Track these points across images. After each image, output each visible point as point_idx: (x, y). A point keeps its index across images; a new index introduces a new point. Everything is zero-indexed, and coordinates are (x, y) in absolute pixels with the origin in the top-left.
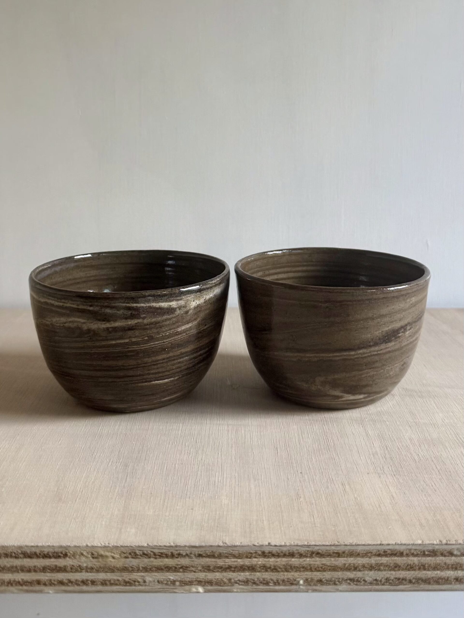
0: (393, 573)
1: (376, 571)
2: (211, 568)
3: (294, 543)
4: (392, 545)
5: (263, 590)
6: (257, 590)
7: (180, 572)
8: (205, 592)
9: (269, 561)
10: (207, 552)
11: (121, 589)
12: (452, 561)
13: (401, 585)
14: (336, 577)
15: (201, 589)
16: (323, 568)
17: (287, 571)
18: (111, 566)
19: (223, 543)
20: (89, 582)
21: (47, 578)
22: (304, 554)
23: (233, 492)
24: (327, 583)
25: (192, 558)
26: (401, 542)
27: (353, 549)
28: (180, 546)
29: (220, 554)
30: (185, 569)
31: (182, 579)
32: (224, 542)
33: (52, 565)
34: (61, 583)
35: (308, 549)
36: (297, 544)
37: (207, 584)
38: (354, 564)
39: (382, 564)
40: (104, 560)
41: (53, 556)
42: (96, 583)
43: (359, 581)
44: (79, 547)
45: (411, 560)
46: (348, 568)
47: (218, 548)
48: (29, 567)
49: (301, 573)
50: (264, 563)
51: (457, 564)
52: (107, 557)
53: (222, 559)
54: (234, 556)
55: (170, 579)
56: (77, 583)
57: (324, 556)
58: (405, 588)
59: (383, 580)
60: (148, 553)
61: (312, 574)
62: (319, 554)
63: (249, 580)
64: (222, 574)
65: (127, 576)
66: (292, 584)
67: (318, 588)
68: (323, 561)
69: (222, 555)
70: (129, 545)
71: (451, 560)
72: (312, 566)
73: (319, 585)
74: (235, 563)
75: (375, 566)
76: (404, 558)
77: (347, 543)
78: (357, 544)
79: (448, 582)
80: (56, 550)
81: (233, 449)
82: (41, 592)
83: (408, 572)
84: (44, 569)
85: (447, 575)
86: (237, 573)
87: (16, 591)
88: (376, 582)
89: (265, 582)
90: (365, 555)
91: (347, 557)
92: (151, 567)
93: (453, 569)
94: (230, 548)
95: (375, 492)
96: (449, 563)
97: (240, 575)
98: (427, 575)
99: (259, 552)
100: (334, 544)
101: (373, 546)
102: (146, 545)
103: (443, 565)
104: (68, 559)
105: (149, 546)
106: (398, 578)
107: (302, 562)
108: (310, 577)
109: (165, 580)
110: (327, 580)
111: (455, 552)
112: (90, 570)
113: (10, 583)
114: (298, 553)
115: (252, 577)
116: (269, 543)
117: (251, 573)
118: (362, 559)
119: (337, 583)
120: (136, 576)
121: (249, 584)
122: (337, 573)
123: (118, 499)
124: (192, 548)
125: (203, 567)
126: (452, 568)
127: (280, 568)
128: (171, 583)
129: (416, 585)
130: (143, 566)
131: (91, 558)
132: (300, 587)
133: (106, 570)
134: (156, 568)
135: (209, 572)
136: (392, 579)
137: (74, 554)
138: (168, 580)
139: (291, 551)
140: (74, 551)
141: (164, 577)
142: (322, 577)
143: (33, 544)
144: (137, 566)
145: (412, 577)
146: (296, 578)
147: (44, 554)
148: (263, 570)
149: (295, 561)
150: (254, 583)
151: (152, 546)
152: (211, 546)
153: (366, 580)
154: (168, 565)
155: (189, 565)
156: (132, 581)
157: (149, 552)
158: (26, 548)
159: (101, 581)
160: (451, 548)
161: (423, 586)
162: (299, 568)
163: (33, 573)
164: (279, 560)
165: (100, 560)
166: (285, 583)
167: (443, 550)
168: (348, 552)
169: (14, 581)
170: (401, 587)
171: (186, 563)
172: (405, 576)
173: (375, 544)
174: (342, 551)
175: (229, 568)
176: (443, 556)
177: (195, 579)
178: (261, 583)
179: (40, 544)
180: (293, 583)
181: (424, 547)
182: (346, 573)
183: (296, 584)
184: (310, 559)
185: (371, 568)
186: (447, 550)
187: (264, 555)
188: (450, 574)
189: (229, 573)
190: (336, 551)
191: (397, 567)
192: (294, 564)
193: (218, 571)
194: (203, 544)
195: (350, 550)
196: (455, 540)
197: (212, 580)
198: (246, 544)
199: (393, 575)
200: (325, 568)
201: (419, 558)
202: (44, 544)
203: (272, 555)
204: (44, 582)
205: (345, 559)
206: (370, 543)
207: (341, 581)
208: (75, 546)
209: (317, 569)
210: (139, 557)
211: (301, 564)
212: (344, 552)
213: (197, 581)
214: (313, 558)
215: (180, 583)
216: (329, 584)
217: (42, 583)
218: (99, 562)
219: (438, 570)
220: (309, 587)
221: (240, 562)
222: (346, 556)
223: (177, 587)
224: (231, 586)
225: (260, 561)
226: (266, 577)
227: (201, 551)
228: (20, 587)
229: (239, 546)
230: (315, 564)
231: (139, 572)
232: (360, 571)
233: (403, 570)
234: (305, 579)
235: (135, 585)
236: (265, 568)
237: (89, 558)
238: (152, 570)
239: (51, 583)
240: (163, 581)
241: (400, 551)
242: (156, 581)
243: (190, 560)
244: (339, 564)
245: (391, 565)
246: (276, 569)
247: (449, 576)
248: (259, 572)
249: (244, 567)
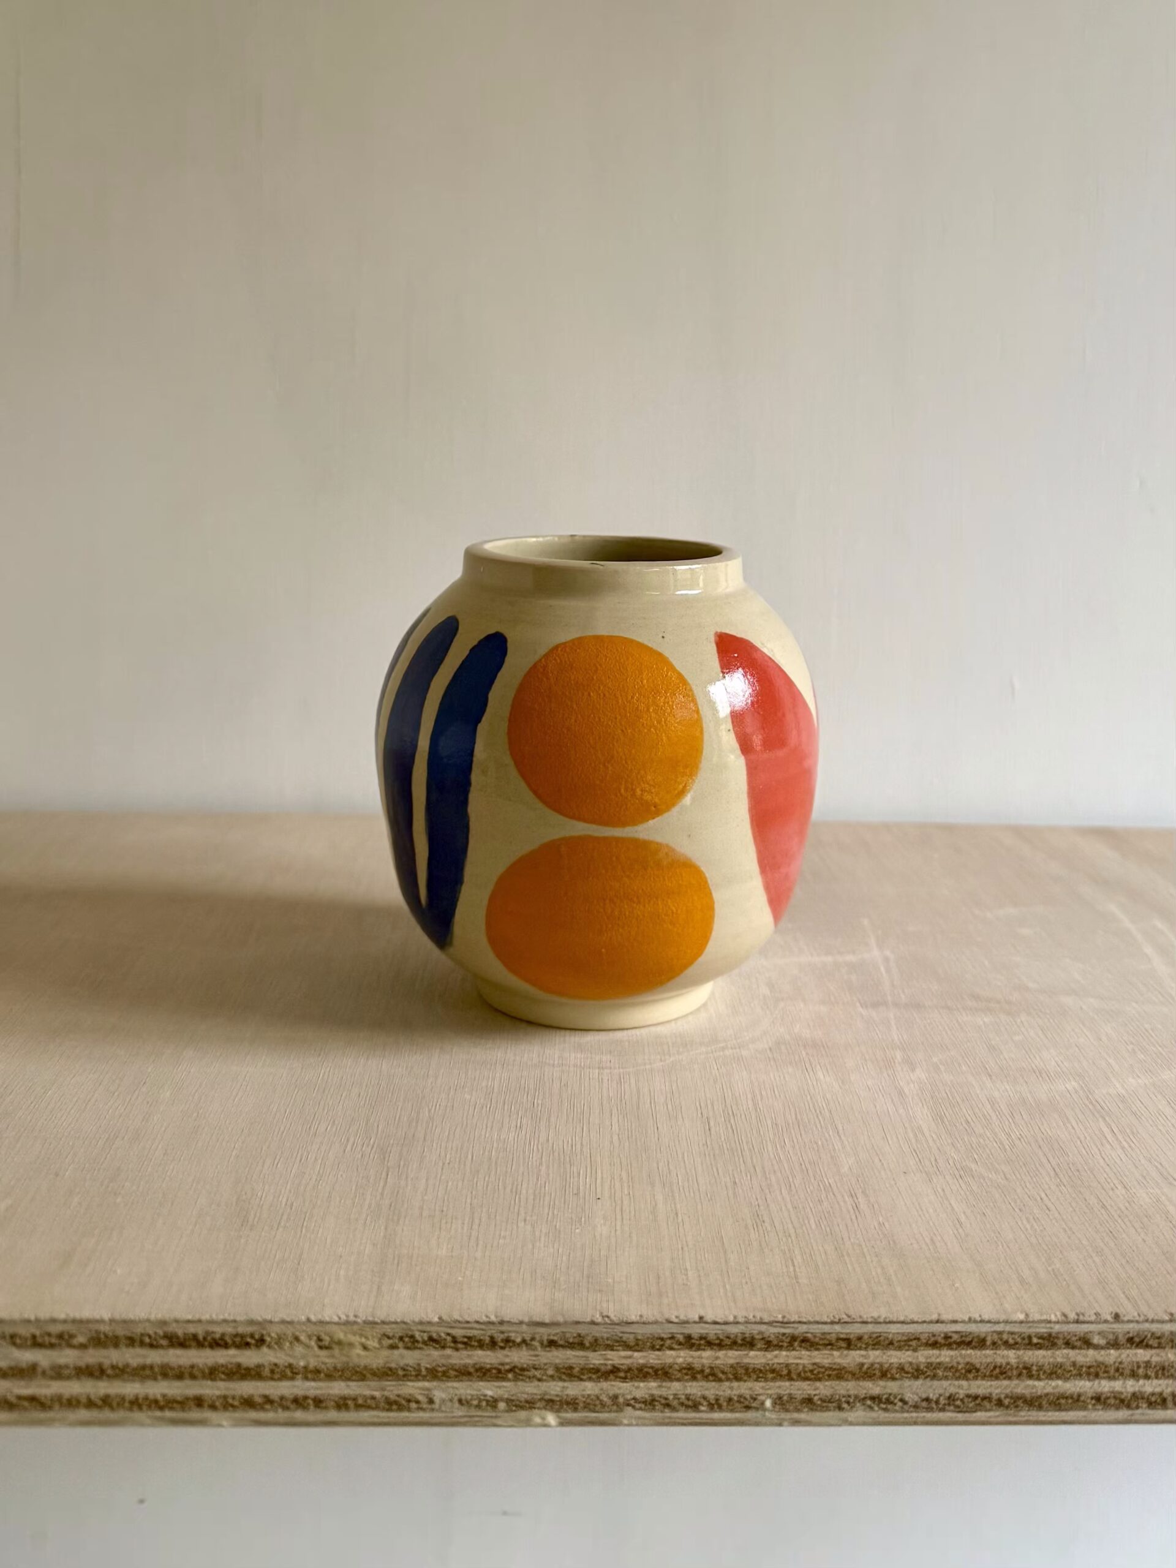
0: (964, 1383)
1: (929, 1379)
2: (576, 1371)
3: (754, 1317)
4: (963, 1322)
5: (685, 1421)
6: (673, 1420)
7: (509, 1380)
8: (563, 1423)
9: (700, 1357)
10: (568, 1335)
11: (378, 1417)
12: (1088, 1360)
13: (980, 1410)
14: (843, 1392)
15: (551, 1418)
16: (815, 1372)
17: (737, 1378)
18: (358, 1367)
19: (603, 1317)
20: (311, 1402)
21: (217, 1393)
22: (775, 1342)
23: (618, 1208)
24: (823, 1407)
25: (535, 1349)
26: (980, 1316)
27: (879, 1331)
28: (509, 1322)
29: (596, 1340)
30: (518, 1372)
31: (512, 1395)
32: (605, 1314)
33: (231, 1364)
34: (249, 1403)
35: (783, 1331)
36: (761, 1318)
37: (565, 1406)
38: (881, 1365)
39: (939, 1364)
40: (344, 1352)
41: (234, 1342)
42: (324, 1405)
43: (891, 1403)
44: (291, 1323)
45: (1003, 1356)
46: (866, 1373)
47: (593, 1326)
48: (180, 1367)
49: (768, 1383)
50: (690, 1360)
51: (1098, 1366)
52: (351, 1345)
53: (599, 1353)
54: (627, 1346)
55: (485, 1396)
56: (282, 1403)
57: (818, 1347)
58: (990, 1417)
59: (942, 1401)
60: (440, 1336)
61: (792, 1385)
62: (807, 1342)
63: (659, 1399)
64: (599, 1384)
65: (392, 1388)
66: (748, 1408)
67: (802, 1416)
68: (815, 1357)
69: (600, 1341)
70: (399, 1320)
71: (1086, 1356)
72: (792, 1367)
73: (806, 1410)
74: (628, 1362)
75: (925, 1369)
76: (988, 1352)
77: (865, 1318)
78: (887, 1320)
79: (1080, 1404)
80: (241, 1330)
81: (615, 1120)
82: (202, 1423)
83: (993, 1383)
84: (212, 1373)
85: (1078, 1389)
86: (631, 1384)
87: (148, 1421)
88: (928, 1403)
89: (690, 1403)
90: (905, 1345)
91: (866, 1349)
92: (444, 1368)
93: (1091, 1377)
94: (617, 1327)
95: (922, 1210)
96: (1081, 1364)
97: (638, 1387)
98: (1034, 1391)
99: (678, 1336)
100: (840, 1320)
101: (921, 1325)
102: (436, 1319)
103: (1070, 1368)
104: (265, 1349)
105: (443, 1320)
106: (973, 1395)
107: (772, 1360)
108: (787, 1392)
109: (475, 1397)
110: (821, 1399)
111: (1096, 1340)
112: (313, 1374)
113: (136, 1404)
114: (763, 1339)
115: (663, 1392)
116: (701, 1318)
117: (660, 1384)
118: (898, 1353)
119: (845, 1406)
120: (412, 1388)
121: (657, 1408)
122: (844, 1384)
123: (371, 1222)
124: (534, 1327)
125: (557, 1369)
126: (1089, 1374)
127: (723, 1372)
128: (487, 1405)
129: (1012, 1411)
130: (428, 1366)
131: (316, 1349)
132: (764, 1416)
133: (348, 1374)
134: (456, 1370)
135: (571, 1381)
136: (961, 1397)
137: (280, 1338)
138: (482, 1397)
139: (747, 1335)
140: (278, 1332)
141: (475, 1393)
142: (814, 1393)
143: (190, 1317)
144: (415, 1366)
145: (1001, 1393)
146: (756, 1395)
147: (214, 1340)
148: (686, 1377)
149: (755, 1358)
150: (668, 1405)
151: (449, 1323)
152: (578, 1323)
153: (907, 1399)
154: (482, 1365)
155: (528, 1365)
156: (404, 1399)
157: (443, 1335)
158: (174, 1325)
159: (337, 1399)
160: (1086, 1331)
161: (1024, 1414)
162: (763, 1373)
163: (188, 1382)
164: (721, 1354)
165: (336, 1351)
166: (733, 1405)
167: (1069, 1333)
168: (870, 1338)
169: (146, 1398)
170: (980, 1415)
171: (522, 1361)
172: (989, 1390)
173: (927, 1320)
174: (856, 1335)
175: (613, 1373)
176: (1069, 1348)
177: (540, 1395)
178: (682, 1404)
179: (205, 1317)
180: (748, 1404)
181: (1030, 1327)
182: (865, 1382)
183: (757, 1409)
184: (788, 1353)
185: (917, 1373)
186: (1078, 1333)
187: (689, 1342)
188: (1085, 1386)
189: (613, 1383)
190: (842, 1336)
191: (971, 1371)
192: (754, 1364)
193: (590, 1379)
194: (561, 1319)
195: (873, 1333)
196: (1095, 1314)
197: (576, 1399)
198: (651, 1319)
199: (962, 1389)
200: (819, 1373)
201: (1018, 1352)
202: (214, 1317)
203: (708, 1343)
204: (210, 1402)
205: (863, 1352)
206: (916, 1319)
207: (854, 1400)
208: (283, 1322)
209: (802, 1374)
210: (420, 1345)
211: (768, 1364)
212: (860, 1338)
213: (545, 1400)
214: (794, 1350)
215: (507, 1403)
216: (828, 1409)
217: (206, 1405)
218: (333, 1356)
219: (1058, 1378)
220: (783, 1415)
221: (639, 1358)
222: (864, 1346)
223: (499, 1414)
224: (617, 1411)
225: (680, 1357)
226: (694, 1391)
227: (554, 1335)
228: (158, 1413)
229: (637, 1323)
230: (797, 1364)
231: (419, 1380)
232: (893, 1379)
233: (984, 1377)
234: (775, 1397)
235: (409, 1410)
236: (691, 1373)
237: (312, 1348)
238: (448, 1374)
239: (226, 1404)
240: (471, 1400)
241: (978, 1337)
242: (456, 1398)
243: (532, 1353)
244: (849, 1364)
245: (960, 1367)
246: (713, 1375)
247: (1082, 1391)
248: (678, 1380)
249: (646, 1370)
